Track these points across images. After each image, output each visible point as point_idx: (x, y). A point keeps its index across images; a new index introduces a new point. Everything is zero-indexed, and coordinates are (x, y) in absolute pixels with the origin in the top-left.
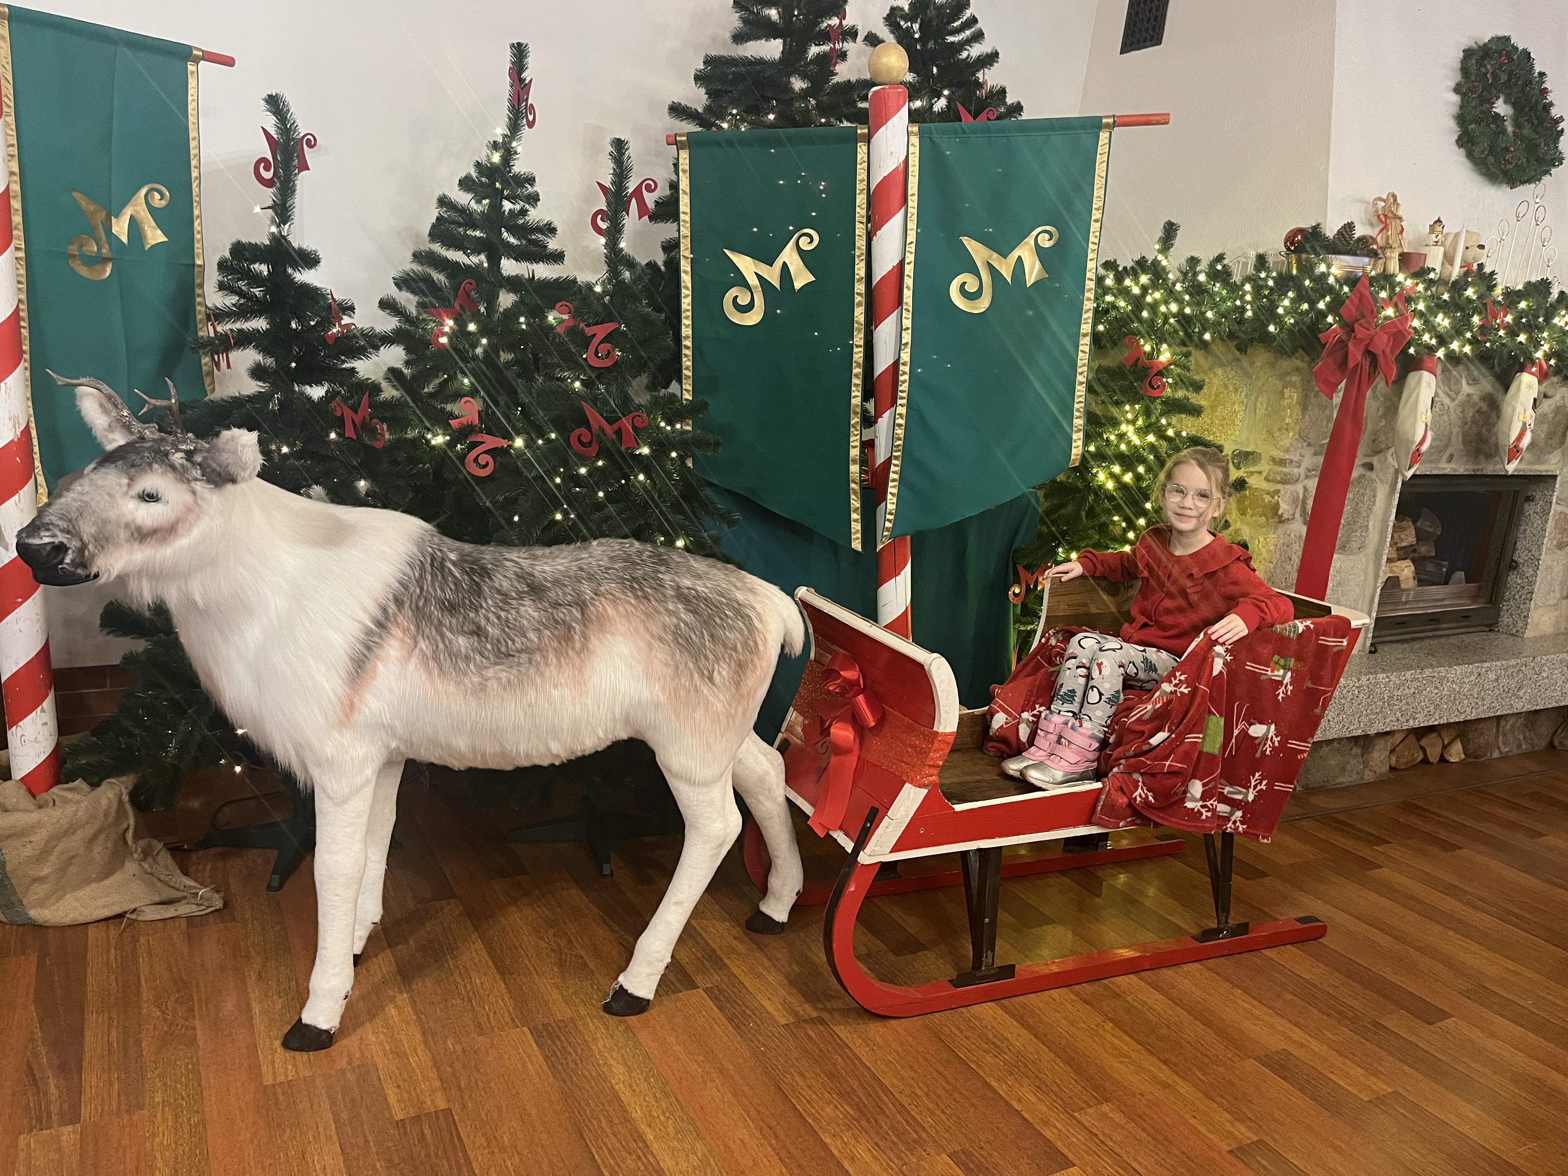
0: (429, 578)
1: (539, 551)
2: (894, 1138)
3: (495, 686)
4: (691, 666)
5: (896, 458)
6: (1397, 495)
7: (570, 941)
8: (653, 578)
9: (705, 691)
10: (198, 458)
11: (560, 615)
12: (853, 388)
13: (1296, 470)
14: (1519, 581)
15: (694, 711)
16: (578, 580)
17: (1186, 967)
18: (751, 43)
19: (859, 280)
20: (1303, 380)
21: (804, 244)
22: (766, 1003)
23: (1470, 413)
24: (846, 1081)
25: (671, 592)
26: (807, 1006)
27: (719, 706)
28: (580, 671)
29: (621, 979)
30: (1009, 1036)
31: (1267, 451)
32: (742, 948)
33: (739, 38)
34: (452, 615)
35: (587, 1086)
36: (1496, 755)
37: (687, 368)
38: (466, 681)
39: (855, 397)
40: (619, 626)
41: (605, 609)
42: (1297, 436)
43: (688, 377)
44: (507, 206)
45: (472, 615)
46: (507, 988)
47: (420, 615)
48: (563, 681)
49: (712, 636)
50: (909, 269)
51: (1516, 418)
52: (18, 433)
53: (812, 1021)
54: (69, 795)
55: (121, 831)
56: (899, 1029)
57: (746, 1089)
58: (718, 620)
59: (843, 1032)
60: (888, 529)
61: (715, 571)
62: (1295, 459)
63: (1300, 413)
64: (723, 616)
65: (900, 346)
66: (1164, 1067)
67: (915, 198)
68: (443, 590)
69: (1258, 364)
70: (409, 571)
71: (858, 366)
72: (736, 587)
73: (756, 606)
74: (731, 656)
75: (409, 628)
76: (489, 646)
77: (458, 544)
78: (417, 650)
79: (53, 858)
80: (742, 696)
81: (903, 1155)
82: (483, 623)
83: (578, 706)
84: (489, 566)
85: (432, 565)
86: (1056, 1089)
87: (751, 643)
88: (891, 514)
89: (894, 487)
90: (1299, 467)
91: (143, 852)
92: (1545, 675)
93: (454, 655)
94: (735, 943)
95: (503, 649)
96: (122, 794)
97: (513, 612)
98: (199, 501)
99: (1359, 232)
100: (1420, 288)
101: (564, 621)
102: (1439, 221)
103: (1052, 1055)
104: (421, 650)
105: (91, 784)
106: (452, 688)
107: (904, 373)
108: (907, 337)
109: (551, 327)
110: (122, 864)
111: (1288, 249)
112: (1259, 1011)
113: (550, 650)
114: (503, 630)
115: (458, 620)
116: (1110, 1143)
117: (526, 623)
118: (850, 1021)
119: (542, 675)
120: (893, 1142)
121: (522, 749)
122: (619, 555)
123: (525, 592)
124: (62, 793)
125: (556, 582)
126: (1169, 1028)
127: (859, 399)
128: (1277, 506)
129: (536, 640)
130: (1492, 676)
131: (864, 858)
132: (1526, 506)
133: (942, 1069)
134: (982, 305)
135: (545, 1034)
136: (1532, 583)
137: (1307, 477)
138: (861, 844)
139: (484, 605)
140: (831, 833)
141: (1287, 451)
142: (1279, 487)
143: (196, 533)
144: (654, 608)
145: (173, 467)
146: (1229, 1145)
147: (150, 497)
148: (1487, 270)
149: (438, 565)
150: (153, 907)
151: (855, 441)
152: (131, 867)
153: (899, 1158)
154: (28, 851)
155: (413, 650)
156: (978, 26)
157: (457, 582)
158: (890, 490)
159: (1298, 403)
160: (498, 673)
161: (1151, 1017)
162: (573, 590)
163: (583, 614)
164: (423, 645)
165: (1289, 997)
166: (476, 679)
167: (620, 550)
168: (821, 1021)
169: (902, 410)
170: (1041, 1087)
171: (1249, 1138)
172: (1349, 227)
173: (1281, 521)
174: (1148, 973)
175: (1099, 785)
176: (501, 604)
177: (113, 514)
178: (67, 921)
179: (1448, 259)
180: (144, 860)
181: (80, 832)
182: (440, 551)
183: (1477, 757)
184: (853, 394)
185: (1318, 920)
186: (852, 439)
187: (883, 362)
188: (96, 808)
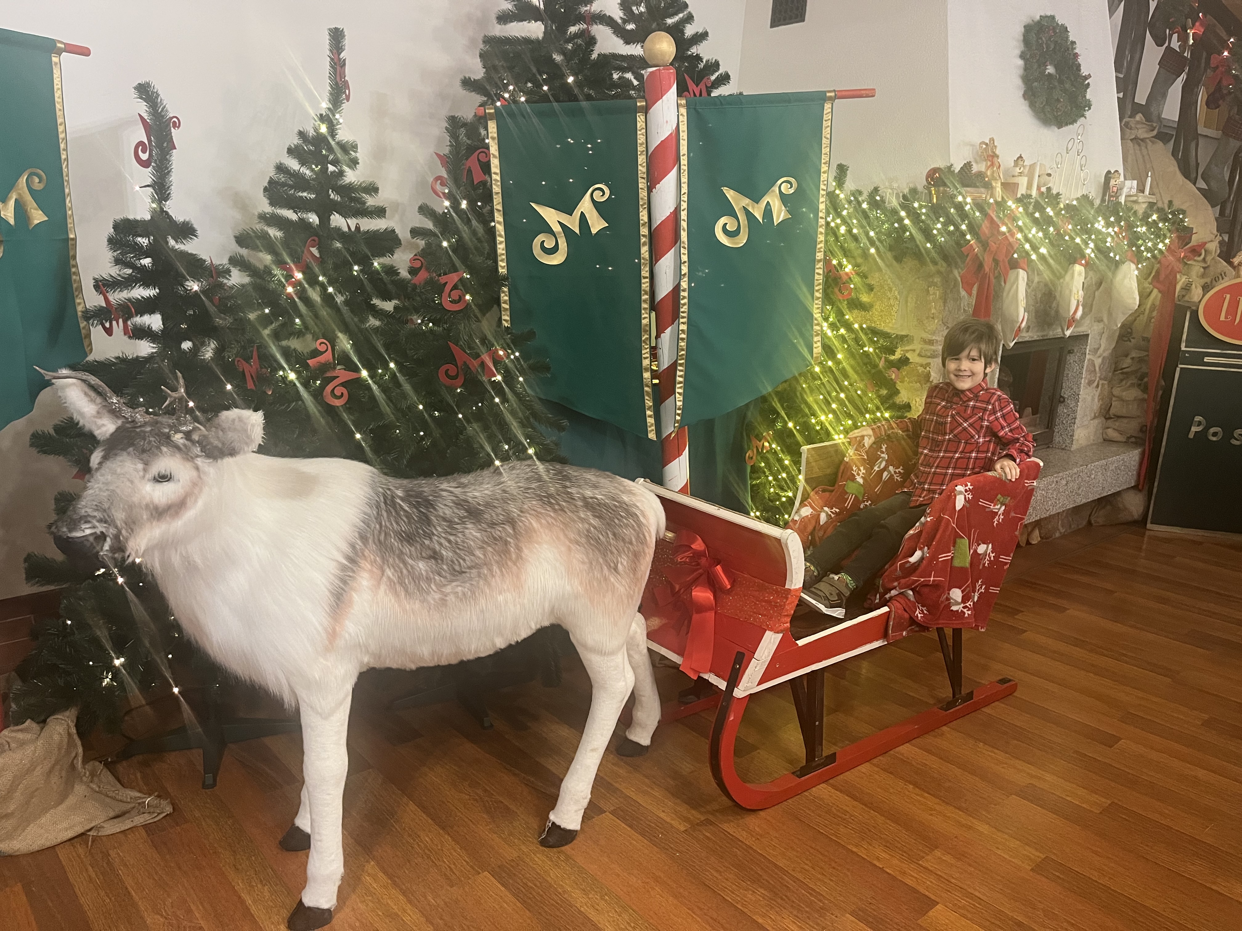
0: (385, 514)
1: (465, 480)
2: (807, 909)
3: (453, 600)
4: (601, 560)
5: (681, 365)
7: (486, 791)
8: (564, 493)
9: (612, 579)
10: (195, 437)
11: (497, 533)
12: (643, 312)
14: (1065, 411)
15: (604, 596)
16: (505, 501)
17: (939, 731)
18: (514, 24)
19: (643, 225)
20: (942, 280)
21: (597, 196)
22: (662, 815)
23: (1039, 296)
24: (752, 869)
25: (580, 503)
26: (693, 812)
27: (622, 589)
28: (518, 577)
29: (552, 817)
30: (848, 809)
31: (918, 334)
32: (622, 772)
33: (504, 18)
34: (411, 545)
35: (558, 913)
36: (1057, 535)
38: (429, 599)
39: (645, 318)
40: (544, 536)
41: (531, 523)
42: (941, 322)
43: (506, 309)
44: (331, 168)
45: (427, 542)
46: (454, 840)
47: (383, 547)
48: (506, 588)
49: (614, 534)
50: (684, 215)
51: (1072, 299)
53: (701, 824)
54: (20, 736)
55: (71, 760)
56: (768, 818)
57: (682, 890)
58: (616, 521)
59: (730, 827)
60: (678, 422)
61: (602, 481)
63: (942, 304)
64: (619, 517)
65: (681, 276)
66: (960, 813)
67: (686, 157)
68: (397, 523)
69: (907, 269)
70: (368, 510)
71: (646, 293)
72: (621, 491)
73: (638, 504)
74: (628, 548)
75: (375, 561)
76: (445, 567)
77: (399, 481)
78: (385, 579)
79: (17, 795)
80: (638, 580)
81: (819, 921)
82: (437, 547)
83: (518, 606)
84: (430, 498)
85: (385, 503)
86: (899, 845)
87: (642, 536)
88: (679, 409)
89: (680, 388)
91: (90, 774)
92: (1093, 476)
93: (416, 578)
94: (615, 768)
95: (457, 568)
96: (69, 727)
97: (460, 535)
98: (202, 476)
99: (975, 168)
100: (1021, 209)
101: (500, 537)
102: (1021, 157)
103: (883, 818)
104: (389, 578)
105: (38, 723)
106: (417, 605)
107: (684, 298)
108: (685, 269)
109: (377, 271)
110: (73, 787)
111: (930, 183)
112: (1002, 757)
113: (493, 562)
114: (455, 552)
115: (416, 548)
116: (953, 881)
117: (472, 543)
118: (731, 818)
119: (489, 585)
120: (807, 912)
121: (473, 647)
122: (532, 477)
123: (465, 517)
124: (13, 734)
125: (488, 505)
126: (950, 781)
127: (648, 320)
128: (928, 375)
129: (482, 556)
130: (1064, 482)
131: (739, 692)
132: (1068, 358)
133: (814, 845)
134: (742, 240)
135: (504, 875)
136: (1075, 412)
138: (733, 682)
139: (435, 532)
140: (702, 675)
141: (934, 333)
142: (929, 360)
143: (200, 503)
144: (570, 518)
145: (177, 447)
146: (1029, 865)
147: (163, 478)
148: (1054, 192)
149: (389, 502)
150: (111, 822)
151: (646, 352)
152: (80, 789)
153: (818, 924)
155: (381, 578)
156: (689, 10)
157: (408, 516)
158: (678, 390)
159: (940, 298)
160: (453, 588)
161: (936, 776)
162: (504, 510)
163: (514, 529)
164: (389, 572)
165: (1015, 742)
166: (437, 596)
167: (532, 471)
168: (712, 823)
169: (683, 327)
170: (887, 845)
171: (1038, 857)
172: (968, 165)
174: (916, 740)
175: (885, 609)
176: (449, 530)
177: (136, 499)
178: (35, 847)
179: (1029, 186)
180: (91, 782)
181: (39, 767)
182: (389, 489)
183: (1046, 539)
184: (643, 316)
185: (1010, 680)
186: (643, 352)
187: (664, 289)
188: (50, 744)
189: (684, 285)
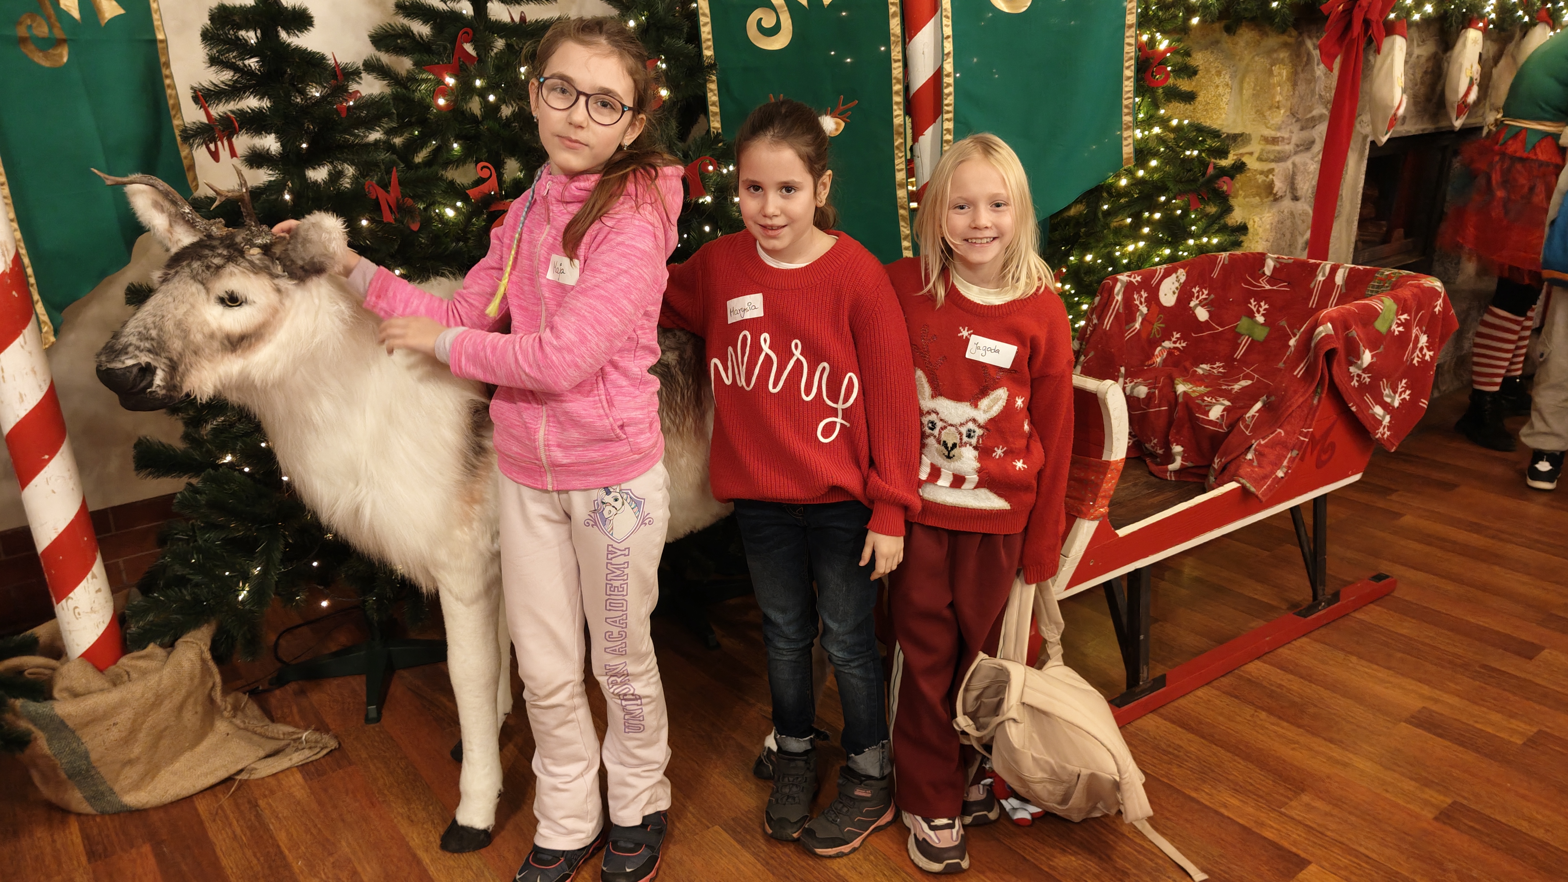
6: (1365, 162)
10: (277, 252)
12: (895, 107)
13: (1287, 147)
17: (1297, 643)
20: (1291, 55)
23: (1419, 76)
30: (1181, 744)
31: (1257, 130)
37: (714, 104)
39: (897, 116)
42: (1288, 113)
43: (715, 114)
51: (1464, 75)
52: (9, 262)
54: (142, 663)
55: (207, 692)
62: (1286, 135)
63: (1290, 88)
65: (943, 56)
66: (1333, 746)
69: (1242, 44)
71: (898, 82)
79: (142, 735)
86: (1251, 788)
90: (1288, 144)
91: (232, 708)
96: (202, 652)
98: (285, 301)
103: (1229, 754)
105: (164, 647)
107: (949, 85)
108: (949, 46)
110: (212, 725)
112: (1382, 674)
116: (1329, 833)
124: (134, 662)
126: (1316, 706)
127: (901, 118)
128: (1270, 186)
134: (1023, 3)
137: (1296, 153)
141: (1279, 129)
142: (1273, 165)
145: (252, 264)
146: (1432, 813)
147: (233, 301)
150: (263, 762)
152: (221, 726)
154: (114, 734)
159: (1288, 79)
161: (1297, 699)
165: (1399, 655)
170: (1237, 789)
171: (1443, 802)
173: (1277, 199)
174: (1268, 655)
177: (196, 326)
178: (169, 798)
180: (234, 717)
181: (166, 702)
184: (895, 113)
185: (1387, 577)
186: (897, 162)
187: (922, 75)
188: (179, 673)
189: (948, 67)
